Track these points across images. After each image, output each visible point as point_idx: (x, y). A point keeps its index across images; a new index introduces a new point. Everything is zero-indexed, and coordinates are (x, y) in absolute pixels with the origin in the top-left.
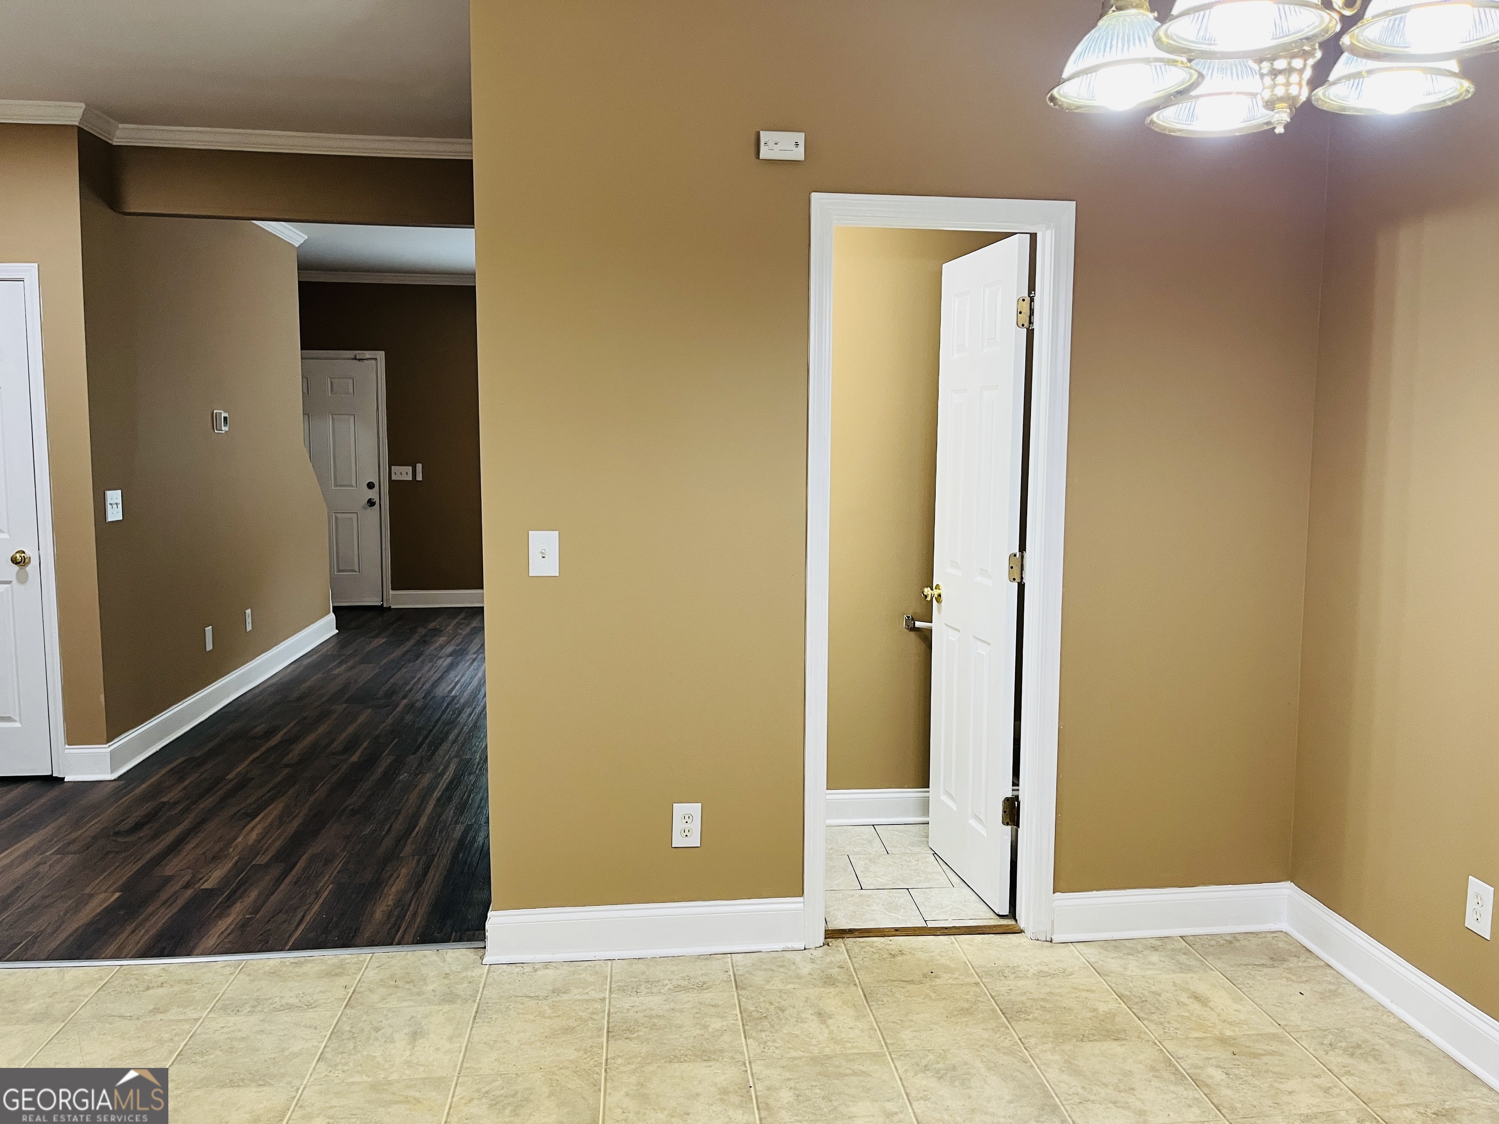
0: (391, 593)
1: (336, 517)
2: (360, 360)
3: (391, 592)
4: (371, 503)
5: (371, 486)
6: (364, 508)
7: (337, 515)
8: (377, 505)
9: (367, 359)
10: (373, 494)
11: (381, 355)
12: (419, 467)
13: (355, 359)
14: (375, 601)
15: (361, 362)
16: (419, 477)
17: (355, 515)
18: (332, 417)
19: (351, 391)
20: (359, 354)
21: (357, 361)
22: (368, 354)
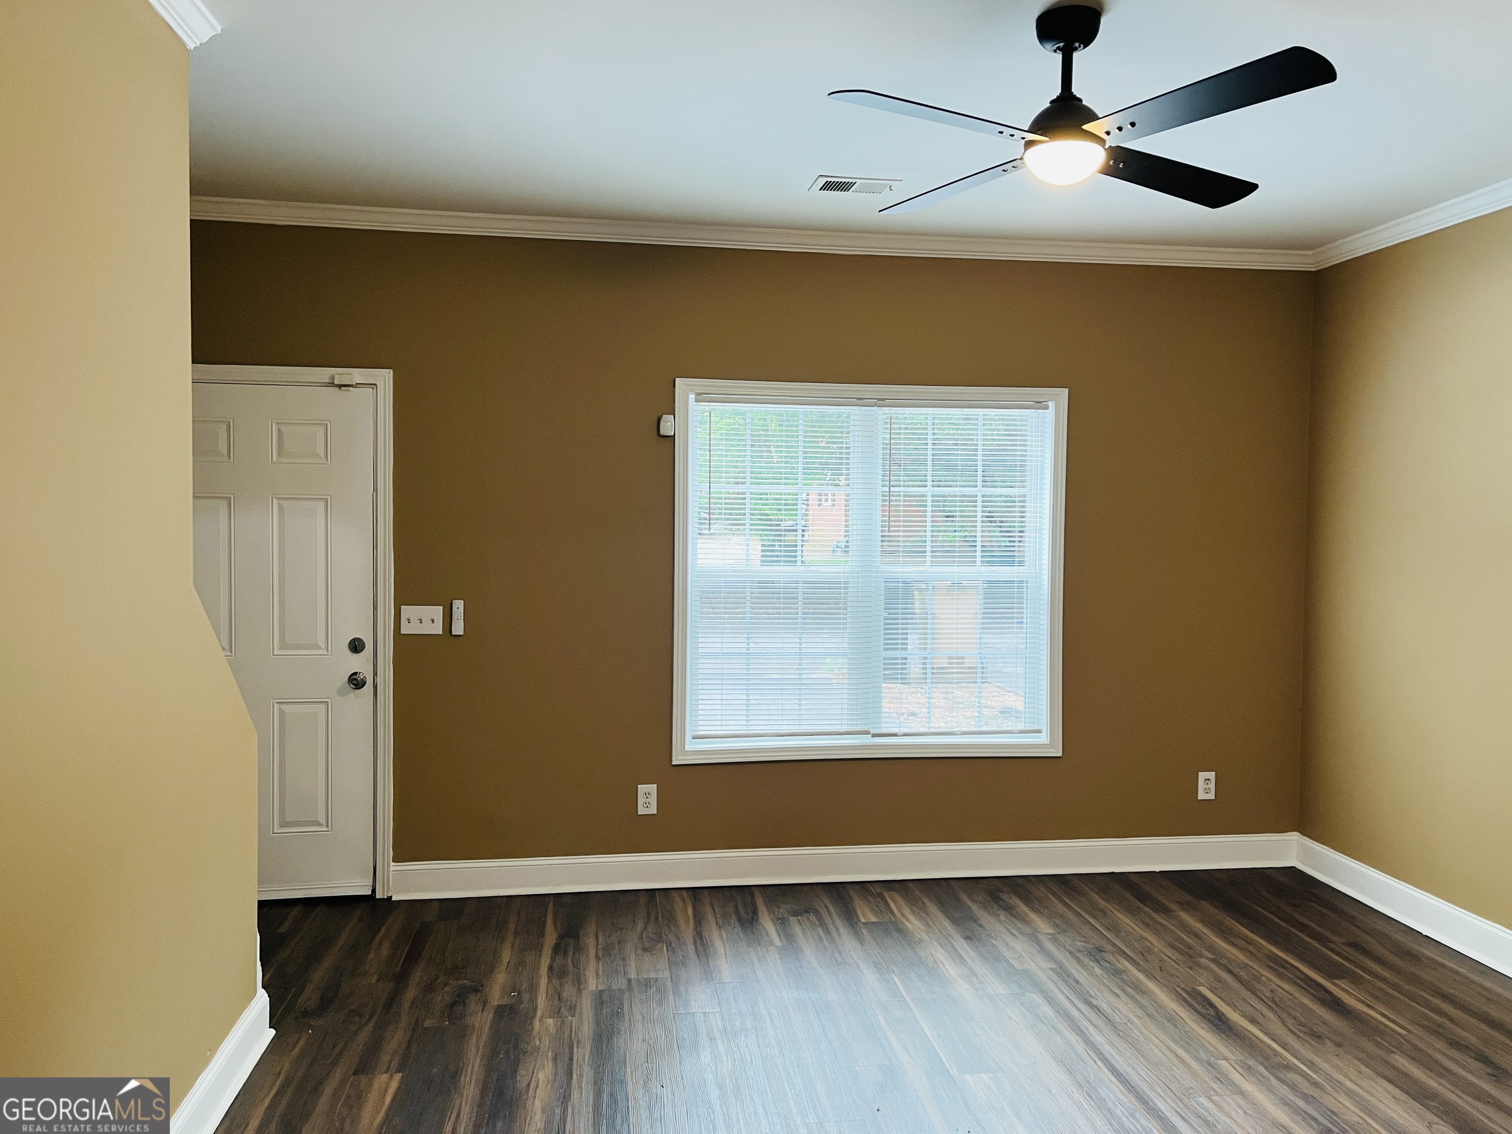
0: (392, 868)
1: (282, 713)
2: (340, 386)
3: (394, 867)
4: (356, 682)
5: (356, 646)
6: (341, 693)
7: (283, 707)
8: (368, 687)
9: (358, 385)
10: (360, 663)
11: (384, 378)
12: (459, 606)
13: (332, 384)
14: (359, 887)
15: (343, 393)
16: (458, 628)
17: (323, 706)
18: (280, 505)
19: (321, 450)
20: (341, 374)
21: (337, 389)
22: (357, 375)
